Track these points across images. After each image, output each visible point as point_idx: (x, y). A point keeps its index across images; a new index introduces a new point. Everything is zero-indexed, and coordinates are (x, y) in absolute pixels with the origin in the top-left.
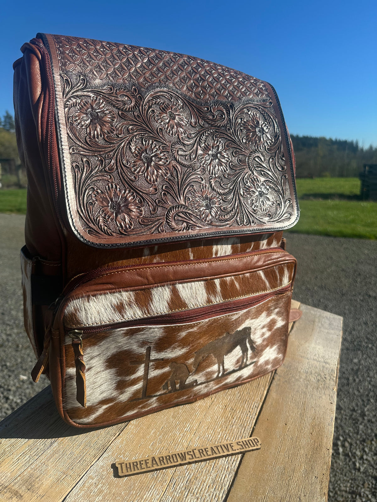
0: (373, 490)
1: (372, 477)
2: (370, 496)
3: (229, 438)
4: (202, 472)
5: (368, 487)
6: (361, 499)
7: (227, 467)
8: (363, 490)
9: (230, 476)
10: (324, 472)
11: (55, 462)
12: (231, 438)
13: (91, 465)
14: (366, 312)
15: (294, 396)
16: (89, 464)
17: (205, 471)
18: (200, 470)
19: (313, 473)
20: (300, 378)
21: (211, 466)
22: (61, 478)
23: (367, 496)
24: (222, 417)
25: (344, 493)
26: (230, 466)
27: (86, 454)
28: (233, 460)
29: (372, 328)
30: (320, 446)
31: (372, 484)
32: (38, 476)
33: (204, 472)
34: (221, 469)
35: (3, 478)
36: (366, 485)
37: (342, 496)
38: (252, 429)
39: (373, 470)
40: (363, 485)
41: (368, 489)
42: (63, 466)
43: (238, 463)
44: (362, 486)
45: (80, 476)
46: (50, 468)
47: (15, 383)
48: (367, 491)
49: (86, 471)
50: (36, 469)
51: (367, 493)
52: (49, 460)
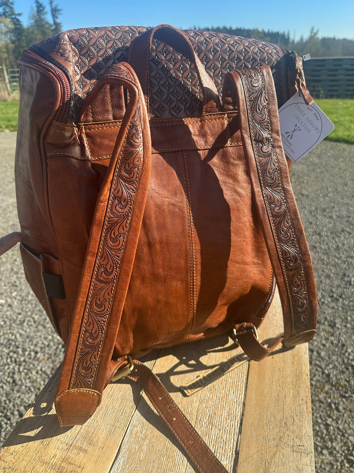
3: (232, 376)
4: (218, 407)
7: (236, 401)
9: (240, 407)
10: (307, 394)
11: (103, 417)
12: (233, 375)
13: (132, 415)
15: (274, 330)
16: (130, 415)
17: (220, 406)
18: (216, 406)
19: (299, 396)
20: (276, 312)
21: (224, 401)
22: (112, 430)
24: (223, 357)
26: (237, 399)
27: (125, 406)
28: (239, 395)
30: (301, 372)
32: (93, 432)
33: (220, 408)
34: (232, 402)
35: (66, 438)
38: (247, 365)
42: (110, 419)
43: (243, 396)
45: (126, 426)
46: (100, 423)
49: (130, 421)
50: (90, 426)
52: (97, 417)
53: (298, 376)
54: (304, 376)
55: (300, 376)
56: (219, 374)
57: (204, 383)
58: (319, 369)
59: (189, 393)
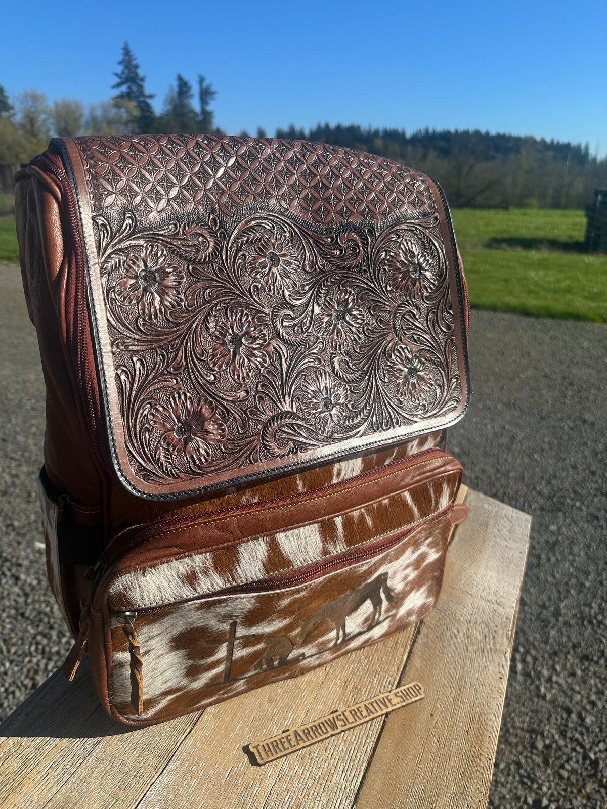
0: (562, 728)
1: (563, 708)
2: (557, 737)
3: (349, 738)
4: (308, 795)
5: (555, 724)
6: (544, 741)
7: (343, 787)
8: (547, 728)
9: (348, 802)
10: (481, 797)
11: (100, 778)
12: (351, 738)
13: (151, 783)
14: (577, 448)
15: (447, 665)
16: (148, 781)
17: (312, 793)
18: (305, 791)
19: (465, 799)
20: (459, 632)
21: (321, 785)
22: (110, 804)
23: (553, 736)
24: (340, 701)
25: (519, 731)
26: (348, 785)
27: (144, 764)
28: (352, 775)
29: (584, 475)
30: (479, 753)
31: (562, 718)
32: (77, 802)
33: (311, 796)
34: (336, 789)
35: (28, 805)
36: (553, 720)
37: (516, 735)
38: (382, 722)
39: (565, 698)
40: (548, 719)
41: (555, 726)
42: (112, 784)
43: (359, 780)
44: (546, 722)
45: (136, 801)
46: (93, 787)
47: (29, 554)
48: (554, 728)
49: (145, 792)
50: (74, 789)
51: (554, 731)
52: (91, 774)
53: (472, 758)
54: (484, 760)
55: (475, 759)
56: (325, 731)
57: (293, 744)
58: (578, 749)
59: (262, 759)
